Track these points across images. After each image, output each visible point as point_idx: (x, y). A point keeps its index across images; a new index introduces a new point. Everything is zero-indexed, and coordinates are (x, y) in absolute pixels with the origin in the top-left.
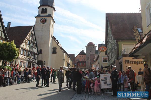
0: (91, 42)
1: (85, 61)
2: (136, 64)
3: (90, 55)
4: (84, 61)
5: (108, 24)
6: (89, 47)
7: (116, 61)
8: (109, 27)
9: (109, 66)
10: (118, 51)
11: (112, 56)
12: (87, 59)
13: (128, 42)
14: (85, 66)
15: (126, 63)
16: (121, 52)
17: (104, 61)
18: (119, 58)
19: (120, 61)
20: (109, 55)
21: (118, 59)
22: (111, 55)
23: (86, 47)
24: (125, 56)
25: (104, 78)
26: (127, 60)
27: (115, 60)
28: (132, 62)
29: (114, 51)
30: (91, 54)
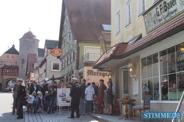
0: (30, 32)
1: (18, 66)
2: (102, 76)
3: (27, 56)
4: (14, 65)
5: (66, 12)
6: (25, 40)
7: (74, 71)
8: (67, 17)
9: (62, 77)
10: (78, 56)
11: (69, 63)
12: (21, 62)
13: (93, 44)
14: (17, 74)
15: (88, 75)
16: (83, 58)
17: (54, 69)
18: (79, 67)
19: (80, 71)
20: (64, 60)
21: (77, 68)
22: (66, 60)
23: (20, 40)
24: (87, 64)
25: (63, 93)
26: (90, 71)
27: (73, 68)
28: (96, 74)
29: (72, 55)
30: (29, 54)
